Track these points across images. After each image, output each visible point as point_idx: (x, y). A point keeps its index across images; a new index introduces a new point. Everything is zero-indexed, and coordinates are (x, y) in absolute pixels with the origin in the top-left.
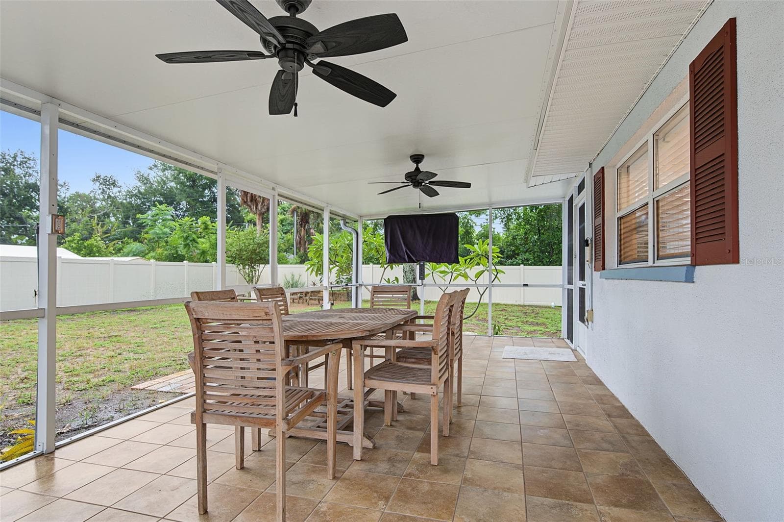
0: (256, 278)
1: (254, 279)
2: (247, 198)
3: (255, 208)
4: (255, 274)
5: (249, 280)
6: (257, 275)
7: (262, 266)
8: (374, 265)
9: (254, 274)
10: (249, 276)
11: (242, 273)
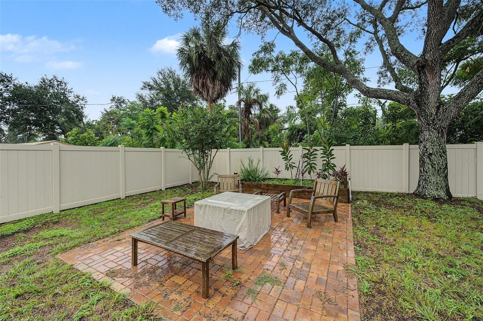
0: (208, 164)
1: (206, 166)
2: (198, 84)
3: (206, 94)
4: (207, 159)
5: (200, 167)
6: (209, 160)
7: (214, 151)
8: (351, 146)
9: (205, 160)
10: (199, 163)
11: (192, 158)
